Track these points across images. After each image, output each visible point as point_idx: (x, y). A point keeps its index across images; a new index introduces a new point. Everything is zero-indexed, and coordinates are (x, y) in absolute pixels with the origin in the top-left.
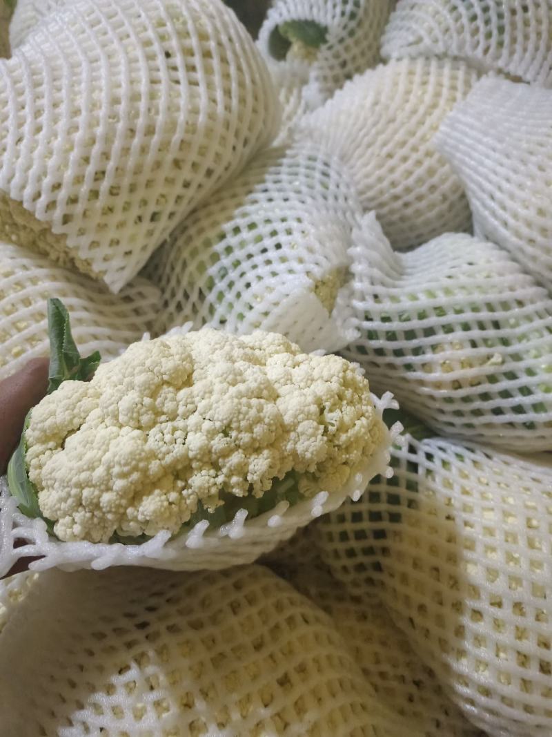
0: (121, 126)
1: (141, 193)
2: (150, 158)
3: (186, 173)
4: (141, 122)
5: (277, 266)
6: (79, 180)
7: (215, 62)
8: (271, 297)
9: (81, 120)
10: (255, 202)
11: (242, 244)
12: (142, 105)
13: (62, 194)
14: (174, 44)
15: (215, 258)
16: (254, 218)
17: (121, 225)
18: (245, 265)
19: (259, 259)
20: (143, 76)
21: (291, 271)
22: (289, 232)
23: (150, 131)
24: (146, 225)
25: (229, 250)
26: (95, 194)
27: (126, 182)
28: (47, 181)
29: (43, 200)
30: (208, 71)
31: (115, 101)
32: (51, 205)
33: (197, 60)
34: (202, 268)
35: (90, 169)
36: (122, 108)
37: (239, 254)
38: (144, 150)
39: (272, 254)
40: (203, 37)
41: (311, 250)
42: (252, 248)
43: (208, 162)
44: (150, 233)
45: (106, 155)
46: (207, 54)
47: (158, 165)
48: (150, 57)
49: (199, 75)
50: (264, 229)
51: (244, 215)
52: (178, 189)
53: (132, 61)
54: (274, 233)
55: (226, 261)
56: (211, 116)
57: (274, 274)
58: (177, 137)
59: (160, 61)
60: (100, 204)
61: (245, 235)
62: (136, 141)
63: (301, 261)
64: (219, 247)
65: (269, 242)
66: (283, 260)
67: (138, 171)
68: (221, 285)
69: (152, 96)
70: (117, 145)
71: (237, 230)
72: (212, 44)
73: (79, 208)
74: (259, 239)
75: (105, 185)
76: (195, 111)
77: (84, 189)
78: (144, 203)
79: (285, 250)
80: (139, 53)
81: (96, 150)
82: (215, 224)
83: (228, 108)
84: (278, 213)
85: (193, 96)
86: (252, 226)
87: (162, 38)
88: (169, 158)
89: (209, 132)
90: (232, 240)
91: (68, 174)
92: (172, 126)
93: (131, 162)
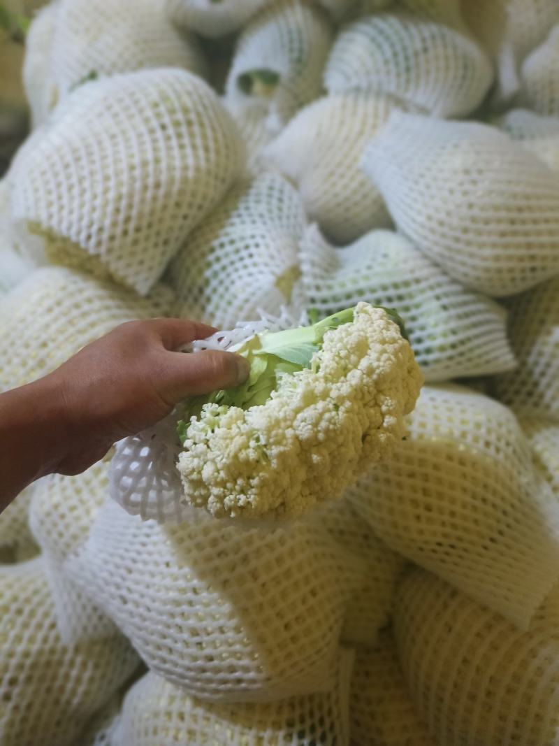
0: (138, 185)
1: (155, 228)
2: (159, 204)
3: (184, 210)
4: (151, 181)
5: (252, 270)
6: (114, 224)
7: (196, 129)
8: (249, 290)
9: (112, 183)
10: (232, 225)
11: (227, 255)
12: (151, 168)
13: (105, 236)
14: (167, 120)
15: (209, 265)
16: (233, 236)
17: (145, 250)
18: (230, 269)
19: (239, 265)
20: (148, 146)
21: (261, 272)
22: (257, 246)
23: (157, 185)
24: (161, 249)
25: (218, 259)
26: (125, 233)
27: (145, 223)
28: (95, 228)
29: (93, 241)
30: (192, 135)
31: (132, 168)
32: (99, 243)
33: (184, 129)
34: (200, 272)
35: (121, 217)
36: (137, 172)
37: (225, 262)
38: (155, 199)
39: (248, 261)
40: (186, 111)
41: (272, 257)
42: (234, 257)
43: (198, 201)
44: (163, 253)
45: (130, 206)
46: (189, 123)
47: (165, 207)
48: (152, 131)
49: (186, 141)
50: (240, 245)
51: (227, 234)
52: (179, 222)
53: (140, 135)
54: (247, 247)
55: (216, 267)
56: (197, 169)
57: (250, 275)
58: (176, 188)
59: (159, 134)
60: (130, 238)
61: (228, 248)
62: (149, 194)
63: (266, 265)
64: (211, 257)
65: (244, 253)
66: (255, 265)
67: (152, 213)
68: (214, 283)
69: (157, 161)
70: (137, 199)
71: (222, 245)
72: (193, 116)
73: (117, 243)
74: (237, 251)
75: (132, 226)
76: (185, 168)
77: (119, 231)
78: (158, 234)
79: (256, 259)
80: (143, 129)
81: (124, 203)
82: (208, 241)
83: (208, 160)
84: (249, 232)
85: (184, 157)
86: (232, 242)
87: (158, 115)
88: (172, 202)
89: (197, 181)
90: (219, 252)
91: (107, 222)
92: (171, 181)
93: (147, 209)
